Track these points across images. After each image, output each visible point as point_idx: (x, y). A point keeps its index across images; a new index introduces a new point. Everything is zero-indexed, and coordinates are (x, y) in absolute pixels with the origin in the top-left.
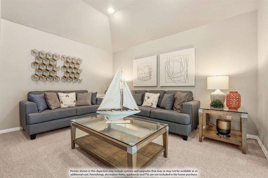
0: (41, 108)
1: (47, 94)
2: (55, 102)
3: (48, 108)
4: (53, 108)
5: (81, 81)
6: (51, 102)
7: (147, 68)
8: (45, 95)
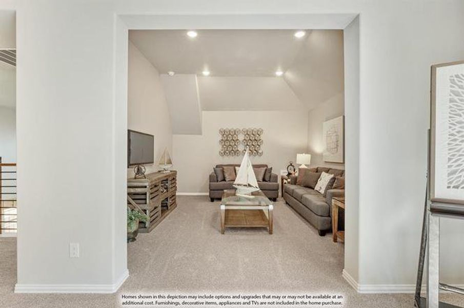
0: (219, 179)
1: (225, 167)
2: (230, 175)
3: (224, 180)
4: (227, 180)
5: (261, 154)
6: (226, 175)
7: (335, 134)
8: (223, 168)
